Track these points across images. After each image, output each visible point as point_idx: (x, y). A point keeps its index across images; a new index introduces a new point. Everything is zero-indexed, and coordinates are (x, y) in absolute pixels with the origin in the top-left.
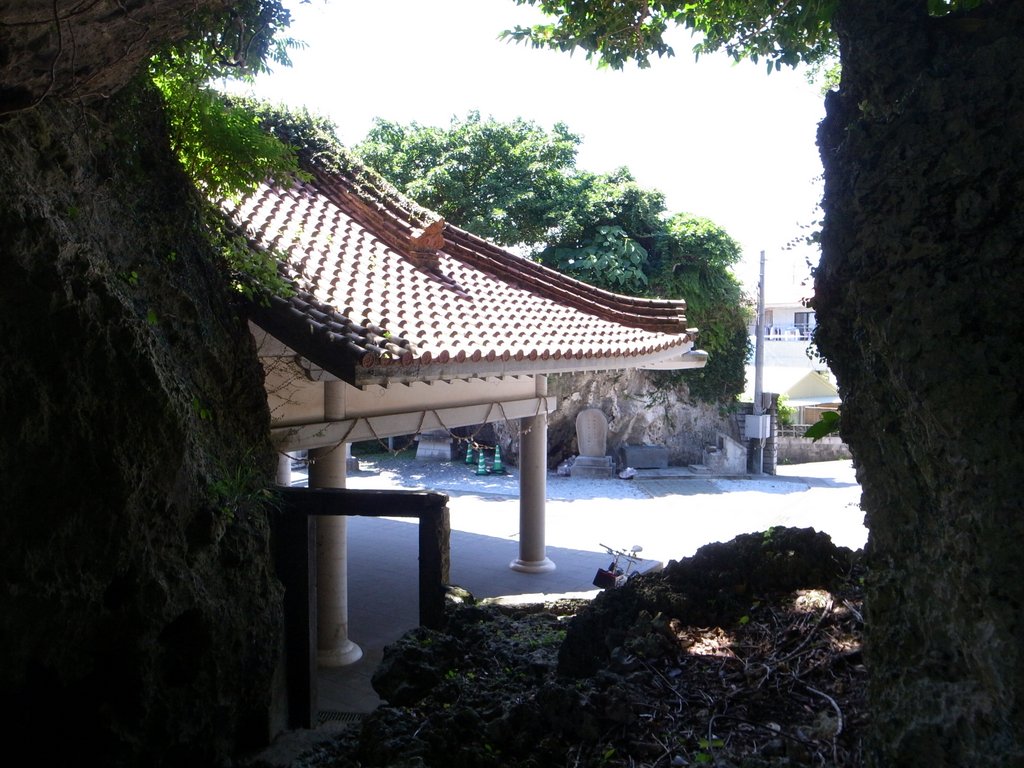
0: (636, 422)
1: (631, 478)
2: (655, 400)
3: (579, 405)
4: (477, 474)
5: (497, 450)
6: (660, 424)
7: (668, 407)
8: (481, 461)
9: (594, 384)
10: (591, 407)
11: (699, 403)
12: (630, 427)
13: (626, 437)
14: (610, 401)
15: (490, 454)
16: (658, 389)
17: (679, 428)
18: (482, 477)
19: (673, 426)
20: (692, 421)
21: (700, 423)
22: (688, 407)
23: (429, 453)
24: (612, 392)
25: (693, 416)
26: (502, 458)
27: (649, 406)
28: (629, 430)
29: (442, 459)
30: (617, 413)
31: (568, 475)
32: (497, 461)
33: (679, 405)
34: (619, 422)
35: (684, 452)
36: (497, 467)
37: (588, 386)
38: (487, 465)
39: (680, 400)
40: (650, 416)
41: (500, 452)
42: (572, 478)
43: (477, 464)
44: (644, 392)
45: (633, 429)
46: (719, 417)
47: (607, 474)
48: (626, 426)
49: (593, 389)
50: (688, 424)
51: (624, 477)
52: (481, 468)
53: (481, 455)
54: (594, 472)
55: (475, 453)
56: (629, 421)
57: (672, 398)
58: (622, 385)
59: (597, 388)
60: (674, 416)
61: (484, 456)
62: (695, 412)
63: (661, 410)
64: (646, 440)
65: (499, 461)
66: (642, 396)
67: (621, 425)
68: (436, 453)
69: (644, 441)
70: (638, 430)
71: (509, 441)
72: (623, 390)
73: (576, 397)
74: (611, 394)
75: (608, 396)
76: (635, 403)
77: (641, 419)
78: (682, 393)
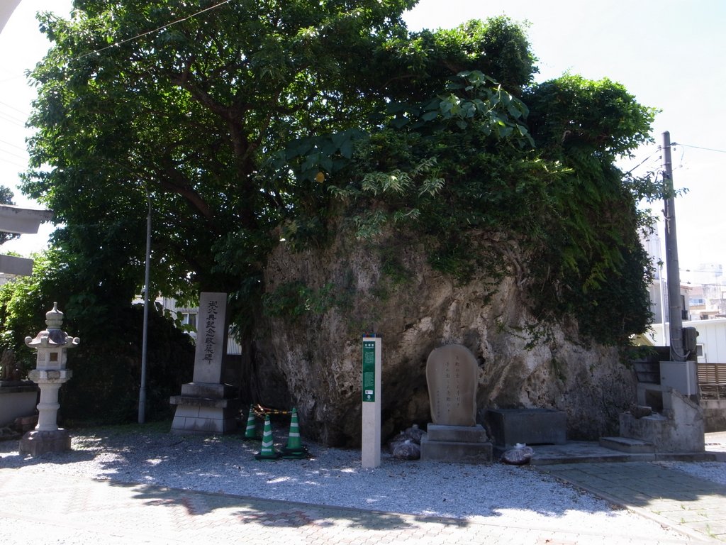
0: (510, 370)
1: (526, 462)
2: (536, 338)
3: (429, 340)
4: (260, 458)
5: (294, 416)
6: (545, 374)
7: (555, 348)
8: (266, 434)
9: (453, 306)
10: (447, 343)
11: (593, 344)
12: (502, 378)
13: (494, 394)
14: (476, 334)
15: (281, 423)
16: (540, 320)
17: (571, 379)
18: (268, 462)
19: (562, 377)
20: (588, 368)
21: (597, 373)
22: (580, 349)
23: (190, 422)
24: (479, 319)
25: (588, 363)
26: (301, 430)
27: (530, 346)
28: (500, 384)
29: (209, 431)
30: (488, 354)
31: (414, 457)
32: (294, 435)
33: (568, 346)
34: (491, 369)
35: (582, 418)
36: (293, 445)
37: (444, 308)
38: (275, 441)
39: (568, 338)
40: (531, 362)
41: (298, 420)
42: (423, 463)
43: (260, 439)
44: (522, 323)
45: (505, 382)
46: (620, 365)
47: (483, 456)
48: (498, 376)
49: (450, 314)
50: (582, 375)
51: (515, 459)
52: (266, 447)
53: (267, 423)
54: (461, 452)
55: (259, 422)
56: (503, 367)
57: (559, 336)
58: (494, 309)
59: (457, 312)
60: (564, 362)
61: (272, 427)
62: (590, 357)
63: (546, 352)
64: (524, 399)
65: (297, 435)
66: (520, 329)
67: (492, 373)
68: (201, 423)
69: (522, 400)
70: (513, 385)
71: (312, 403)
72: (496, 317)
73: (426, 324)
74: (477, 323)
75: (472, 326)
76: (512, 339)
77: (518, 365)
78: (571, 328)
